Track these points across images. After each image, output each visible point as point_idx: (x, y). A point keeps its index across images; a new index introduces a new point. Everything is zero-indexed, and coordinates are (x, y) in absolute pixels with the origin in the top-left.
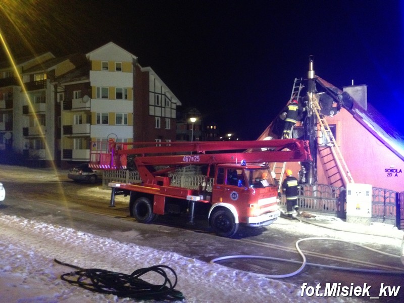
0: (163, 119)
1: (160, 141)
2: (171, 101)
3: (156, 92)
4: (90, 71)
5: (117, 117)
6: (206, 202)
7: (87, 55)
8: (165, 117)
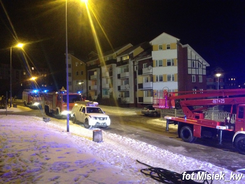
0: (197, 76)
1: (196, 90)
2: (202, 64)
3: (192, 59)
4: (152, 52)
5: (168, 77)
6: (231, 130)
7: (150, 42)
8: (198, 75)
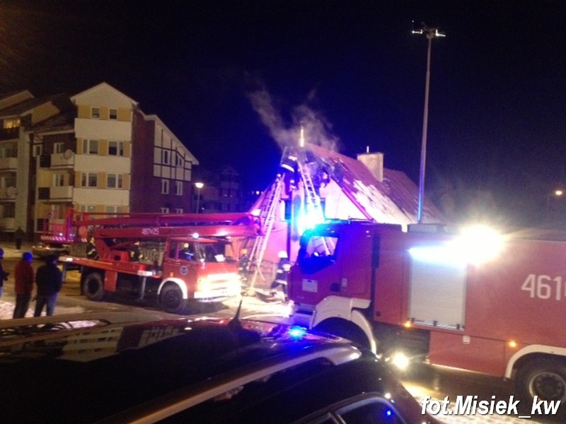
1: (168, 210)
2: (184, 158)
3: (164, 147)
4: (76, 120)
5: (109, 178)
6: (157, 277)
7: (72, 99)
8: (175, 180)
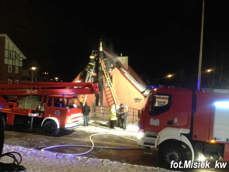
0: (14, 67)
1: (11, 80)
2: (19, 56)
3: (9, 50)
6: (40, 117)
